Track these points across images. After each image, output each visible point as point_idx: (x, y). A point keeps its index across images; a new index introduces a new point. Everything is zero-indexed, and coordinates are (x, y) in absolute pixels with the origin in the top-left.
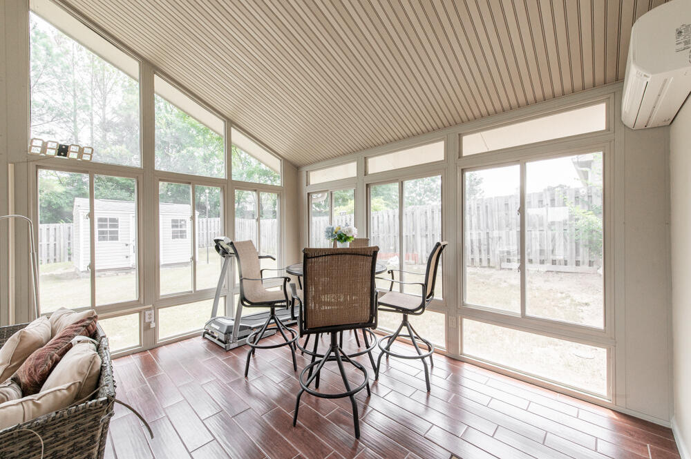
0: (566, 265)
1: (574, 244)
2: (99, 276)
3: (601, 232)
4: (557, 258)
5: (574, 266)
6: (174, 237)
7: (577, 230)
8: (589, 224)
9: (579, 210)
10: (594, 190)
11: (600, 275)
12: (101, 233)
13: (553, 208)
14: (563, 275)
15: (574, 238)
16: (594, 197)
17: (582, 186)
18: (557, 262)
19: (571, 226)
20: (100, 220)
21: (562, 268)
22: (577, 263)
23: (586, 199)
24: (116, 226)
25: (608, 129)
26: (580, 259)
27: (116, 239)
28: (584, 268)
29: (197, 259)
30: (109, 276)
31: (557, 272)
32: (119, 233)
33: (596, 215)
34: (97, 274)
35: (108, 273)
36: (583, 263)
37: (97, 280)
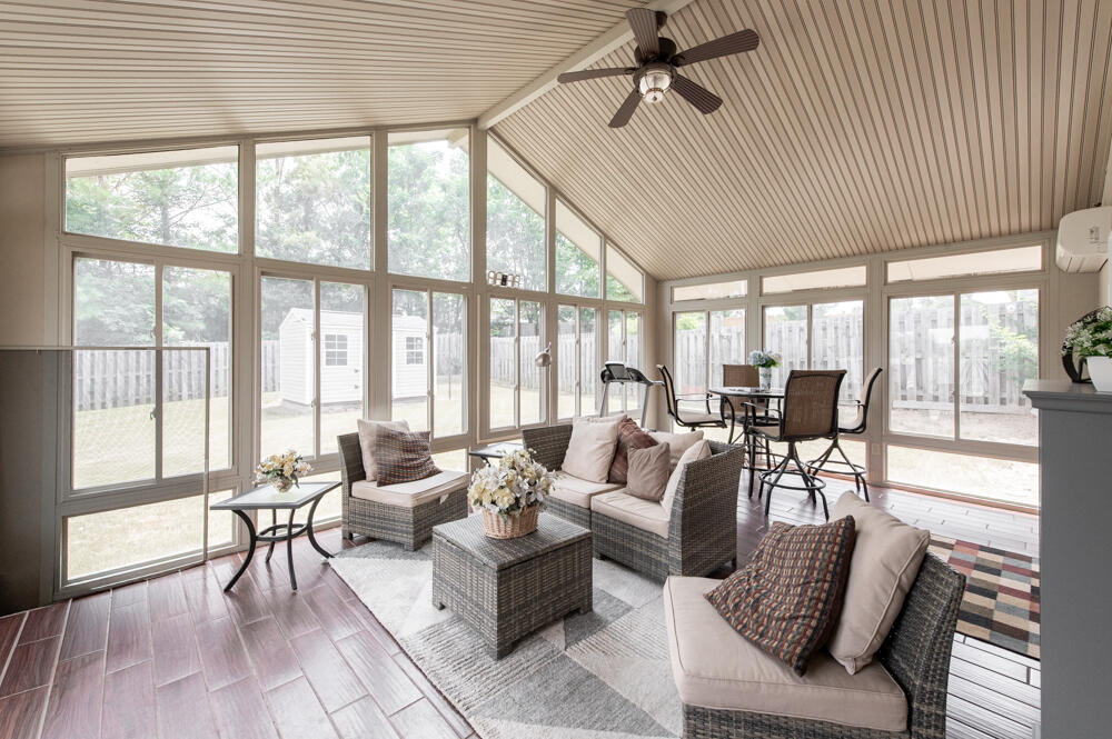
0: (986, 403)
1: (998, 377)
2: (326, 412)
3: (1036, 360)
4: (974, 394)
5: (998, 404)
6: (409, 362)
7: (1001, 358)
8: (1020, 350)
9: (1007, 334)
10: (1026, 307)
11: (1034, 417)
12: (328, 354)
13: (968, 327)
14: (982, 417)
15: (998, 368)
16: (1026, 316)
17: (1009, 300)
18: (974, 400)
19: (994, 352)
20: (328, 337)
21: (982, 408)
22: (1003, 401)
23: (1015, 318)
24: (345, 346)
25: (1043, 270)
26: (1005, 395)
27: (344, 362)
28: (1013, 407)
29: (435, 393)
30: (338, 412)
31: (974, 413)
32: (348, 355)
33: (1029, 338)
34: (322, 409)
35: (336, 408)
36: (1011, 401)
37: (323, 416)
